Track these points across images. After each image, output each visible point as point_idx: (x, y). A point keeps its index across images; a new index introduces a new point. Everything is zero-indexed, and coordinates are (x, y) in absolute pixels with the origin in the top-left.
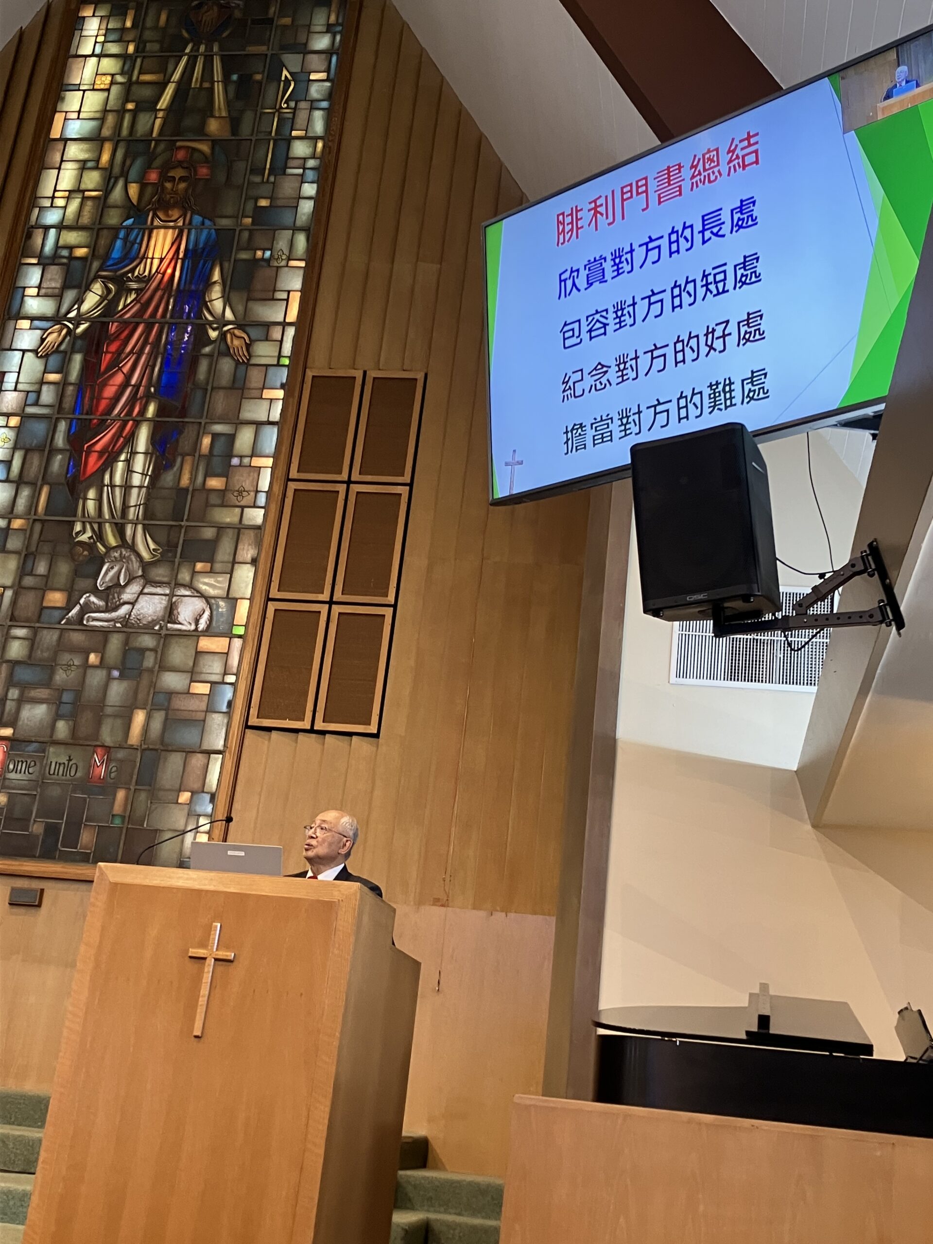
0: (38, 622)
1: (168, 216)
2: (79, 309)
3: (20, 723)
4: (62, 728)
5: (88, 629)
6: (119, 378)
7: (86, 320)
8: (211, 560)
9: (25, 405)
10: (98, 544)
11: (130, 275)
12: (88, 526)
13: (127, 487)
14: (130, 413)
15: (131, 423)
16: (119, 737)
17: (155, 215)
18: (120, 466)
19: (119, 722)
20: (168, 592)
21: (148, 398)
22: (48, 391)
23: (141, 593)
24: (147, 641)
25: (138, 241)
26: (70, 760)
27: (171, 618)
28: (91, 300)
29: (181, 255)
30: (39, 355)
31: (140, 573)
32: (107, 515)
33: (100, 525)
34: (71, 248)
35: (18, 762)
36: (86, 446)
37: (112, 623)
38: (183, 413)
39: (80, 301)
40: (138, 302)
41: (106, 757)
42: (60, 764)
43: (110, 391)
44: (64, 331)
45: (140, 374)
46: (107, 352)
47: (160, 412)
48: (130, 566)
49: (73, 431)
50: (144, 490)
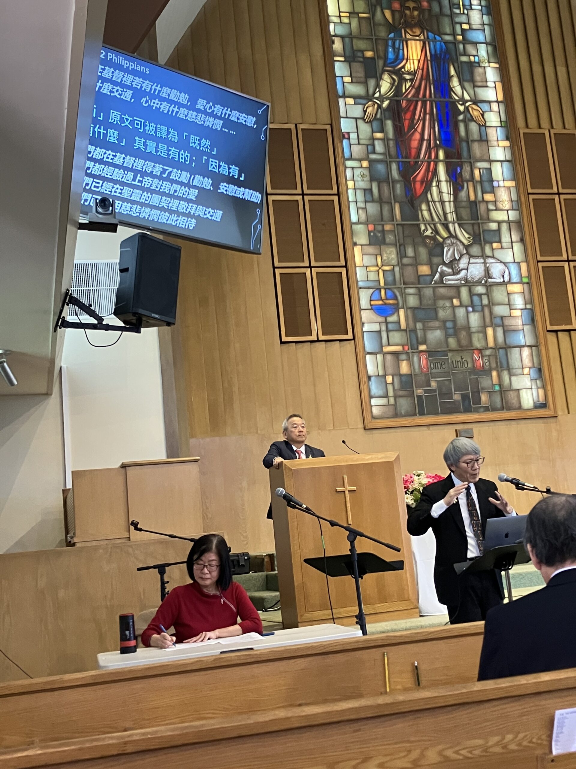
0: (419, 284)
1: (413, 32)
2: (379, 91)
3: (428, 342)
4: (452, 342)
5: (448, 285)
6: (417, 136)
7: (387, 98)
8: (500, 241)
9: (368, 153)
10: (438, 237)
11: (403, 70)
12: (428, 226)
13: (442, 202)
14: (430, 157)
15: (432, 163)
16: (483, 343)
17: (406, 32)
18: (434, 189)
19: (481, 335)
20: (483, 261)
21: (437, 147)
22: (379, 144)
23: (469, 263)
24: (480, 289)
25: (401, 48)
26: (462, 359)
27: (489, 276)
28: (385, 85)
29: (429, 58)
30: (366, 121)
31: (465, 252)
32: (436, 219)
33: (434, 225)
34: (362, 51)
35: (435, 363)
36: (412, 178)
37: (459, 281)
38: (459, 156)
39: (378, 86)
40: (413, 87)
41: (480, 355)
42: (458, 362)
43: (414, 144)
44: (376, 106)
45: (428, 133)
46: (405, 119)
47: (447, 156)
48: (458, 248)
49: (401, 169)
50: (452, 203)
